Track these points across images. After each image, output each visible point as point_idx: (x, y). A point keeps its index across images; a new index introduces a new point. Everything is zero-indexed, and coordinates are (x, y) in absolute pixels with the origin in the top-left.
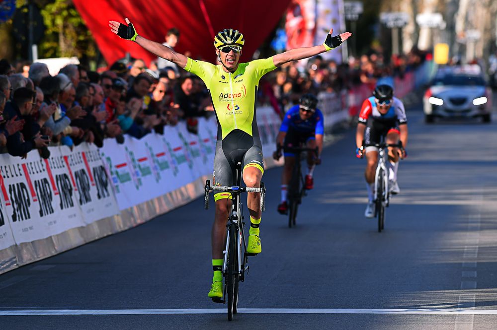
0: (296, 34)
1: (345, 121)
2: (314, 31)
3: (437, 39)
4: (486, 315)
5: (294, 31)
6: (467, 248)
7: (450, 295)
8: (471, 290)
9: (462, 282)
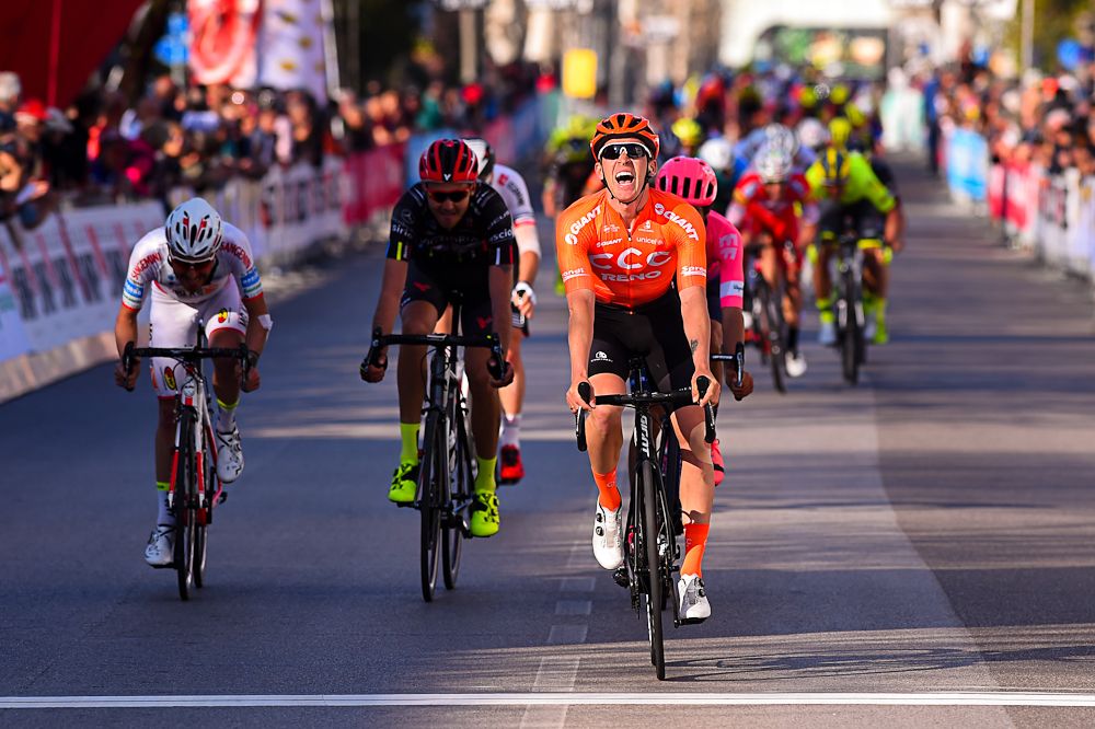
0: (213, 26)
1: (334, 238)
2: (257, 19)
3: (571, 37)
4: (597, 707)
5: (207, 20)
6: (579, 545)
7: (519, 659)
8: (571, 647)
9: (553, 628)
